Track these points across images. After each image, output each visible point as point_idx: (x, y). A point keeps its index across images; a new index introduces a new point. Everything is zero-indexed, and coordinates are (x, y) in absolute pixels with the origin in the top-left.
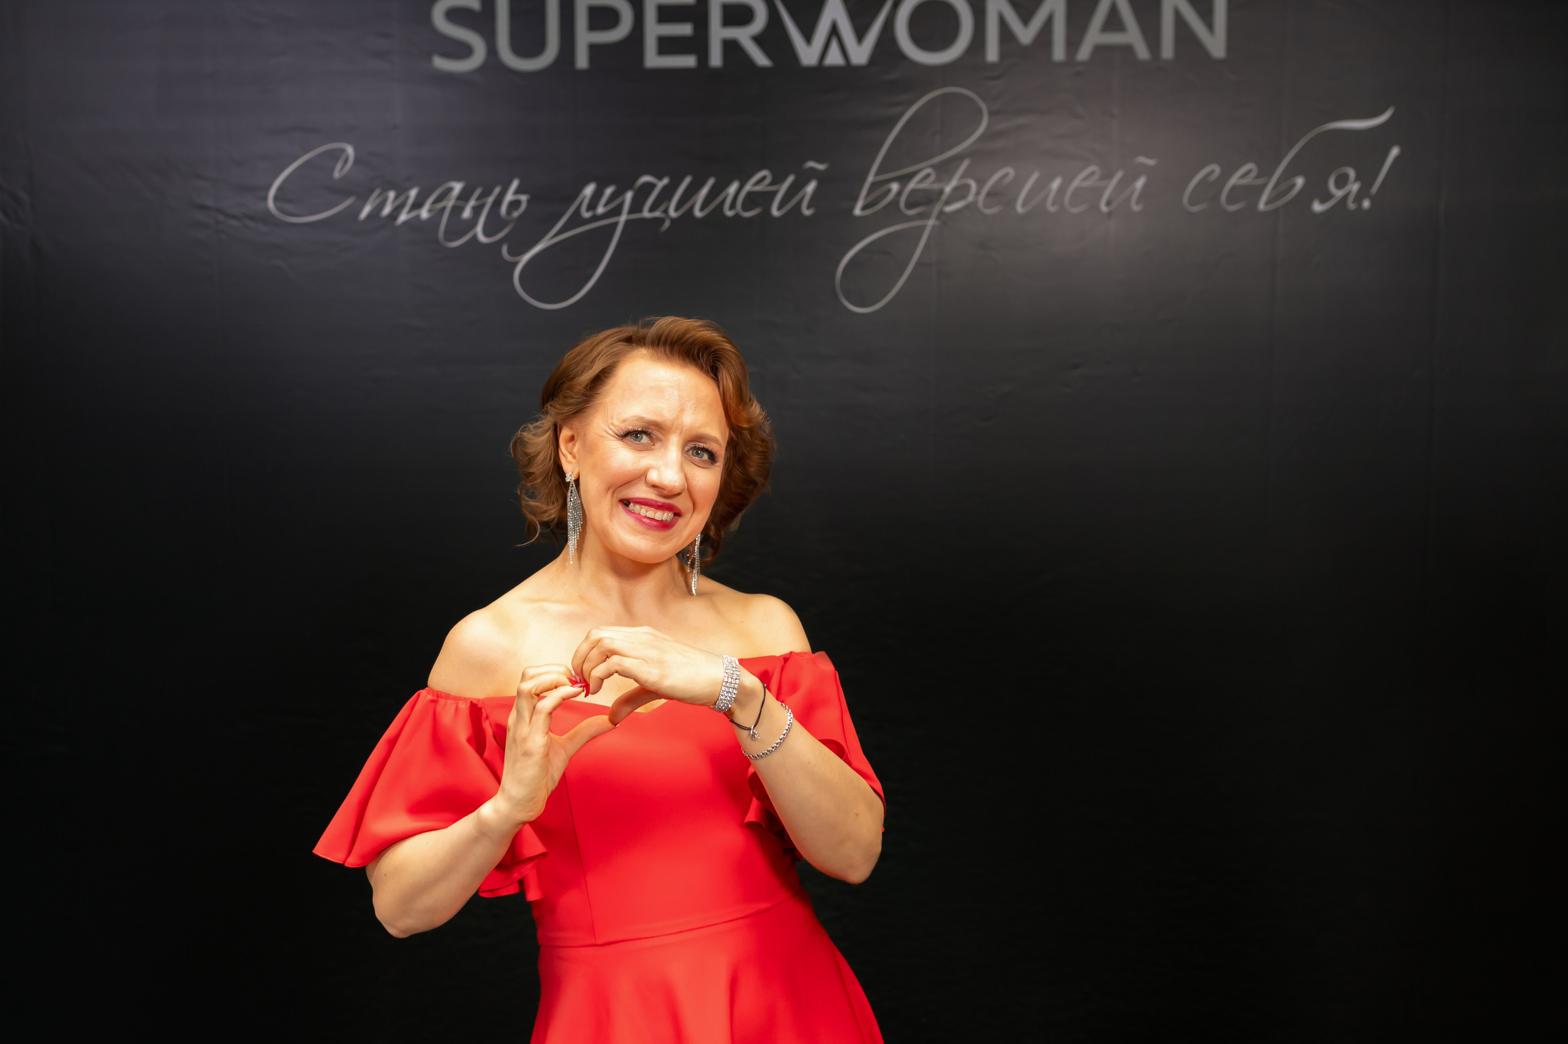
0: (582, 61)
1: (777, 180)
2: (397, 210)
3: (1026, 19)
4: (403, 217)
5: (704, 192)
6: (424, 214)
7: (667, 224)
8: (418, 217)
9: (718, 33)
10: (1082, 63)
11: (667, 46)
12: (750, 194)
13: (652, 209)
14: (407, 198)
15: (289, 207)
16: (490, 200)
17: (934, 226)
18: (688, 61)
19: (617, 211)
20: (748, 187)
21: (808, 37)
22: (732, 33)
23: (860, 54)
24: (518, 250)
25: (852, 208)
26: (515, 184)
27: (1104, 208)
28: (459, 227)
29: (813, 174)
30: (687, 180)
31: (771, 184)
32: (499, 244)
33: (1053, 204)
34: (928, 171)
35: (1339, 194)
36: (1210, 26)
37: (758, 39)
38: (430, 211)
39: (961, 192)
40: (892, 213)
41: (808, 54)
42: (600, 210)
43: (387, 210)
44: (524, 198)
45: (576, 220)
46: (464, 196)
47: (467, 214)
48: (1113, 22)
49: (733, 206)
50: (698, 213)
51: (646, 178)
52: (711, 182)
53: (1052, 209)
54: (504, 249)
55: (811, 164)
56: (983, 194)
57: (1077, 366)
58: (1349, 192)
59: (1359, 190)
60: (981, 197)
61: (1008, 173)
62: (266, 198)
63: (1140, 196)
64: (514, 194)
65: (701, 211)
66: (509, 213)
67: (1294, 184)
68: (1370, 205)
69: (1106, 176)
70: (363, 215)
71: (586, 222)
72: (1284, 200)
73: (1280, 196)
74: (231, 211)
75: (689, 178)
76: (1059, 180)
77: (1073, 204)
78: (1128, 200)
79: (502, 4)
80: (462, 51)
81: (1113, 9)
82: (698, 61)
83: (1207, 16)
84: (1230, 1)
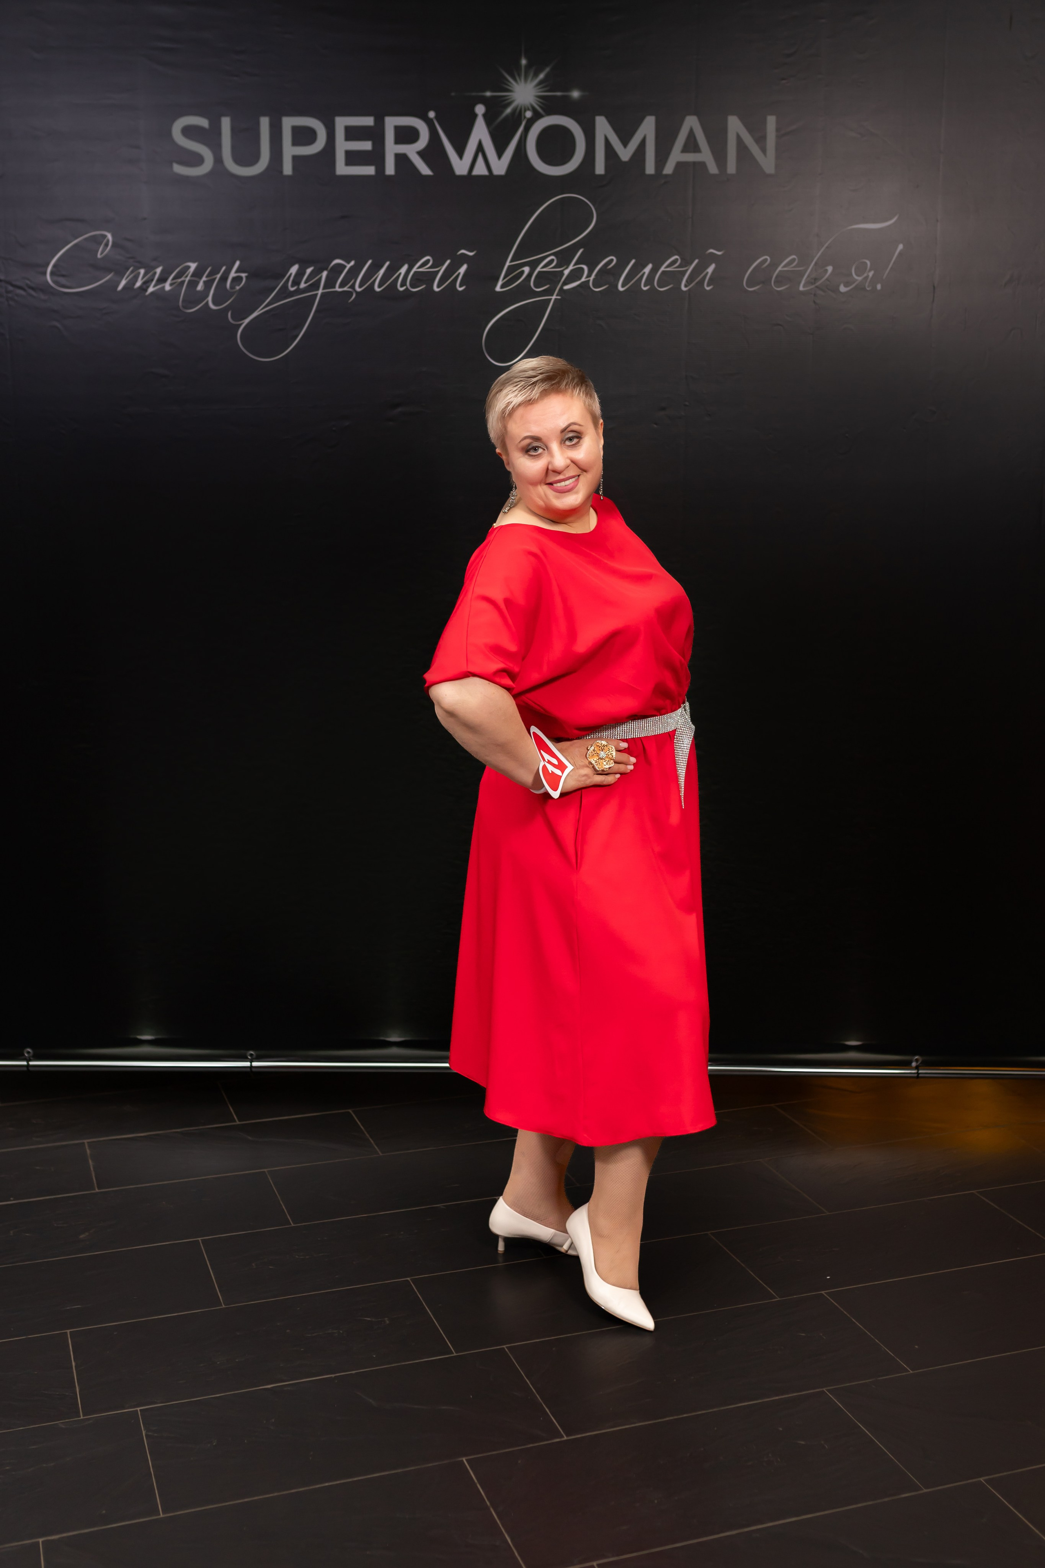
0: (288, 169)
1: (437, 264)
2: (146, 284)
3: (625, 144)
4: (151, 289)
5: (382, 271)
6: (168, 287)
7: (354, 296)
8: (163, 289)
9: (392, 149)
10: (667, 176)
11: (352, 158)
12: (416, 273)
13: (341, 286)
14: (155, 273)
15: (62, 280)
16: (219, 276)
17: (556, 299)
18: (370, 170)
19: (315, 286)
20: (415, 269)
21: (460, 153)
22: (403, 149)
23: (500, 167)
24: (240, 315)
25: (495, 285)
26: (237, 263)
27: (684, 288)
28: (194, 298)
29: (464, 259)
31: (432, 267)
32: (225, 310)
33: (645, 284)
34: (551, 257)
35: (858, 279)
36: (764, 150)
37: (421, 154)
38: (171, 285)
39: (576, 275)
40: (524, 291)
42: (303, 285)
43: (138, 284)
45: (284, 293)
46: (198, 274)
47: (200, 287)
48: (691, 145)
49: (403, 284)
50: (377, 289)
51: (337, 261)
52: (388, 263)
53: (644, 288)
54: (229, 315)
55: (463, 251)
56: (593, 276)
57: (664, 409)
58: (868, 276)
59: (873, 275)
60: (592, 278)
61: (612, 260)
62: (45, 273)
63: (710, 279)
64: (236, 272)
65: (379, 286)
66: (232, 287)
67: (826, 271)
68: (882, 287)
69: (686, 263)
70: (120, 287)
71: (292, 294)
72: (818, 284)
73: (816, 280)
74: (18, 283)
75: (370, 262)
76: (650, 266)
77: (661, 284)
78: (702, 281)
79: (226, 123)
80: (197, 160)
81: (691, 134)
82: (377, 170)
83: (761, 140)
84: (777, 130)
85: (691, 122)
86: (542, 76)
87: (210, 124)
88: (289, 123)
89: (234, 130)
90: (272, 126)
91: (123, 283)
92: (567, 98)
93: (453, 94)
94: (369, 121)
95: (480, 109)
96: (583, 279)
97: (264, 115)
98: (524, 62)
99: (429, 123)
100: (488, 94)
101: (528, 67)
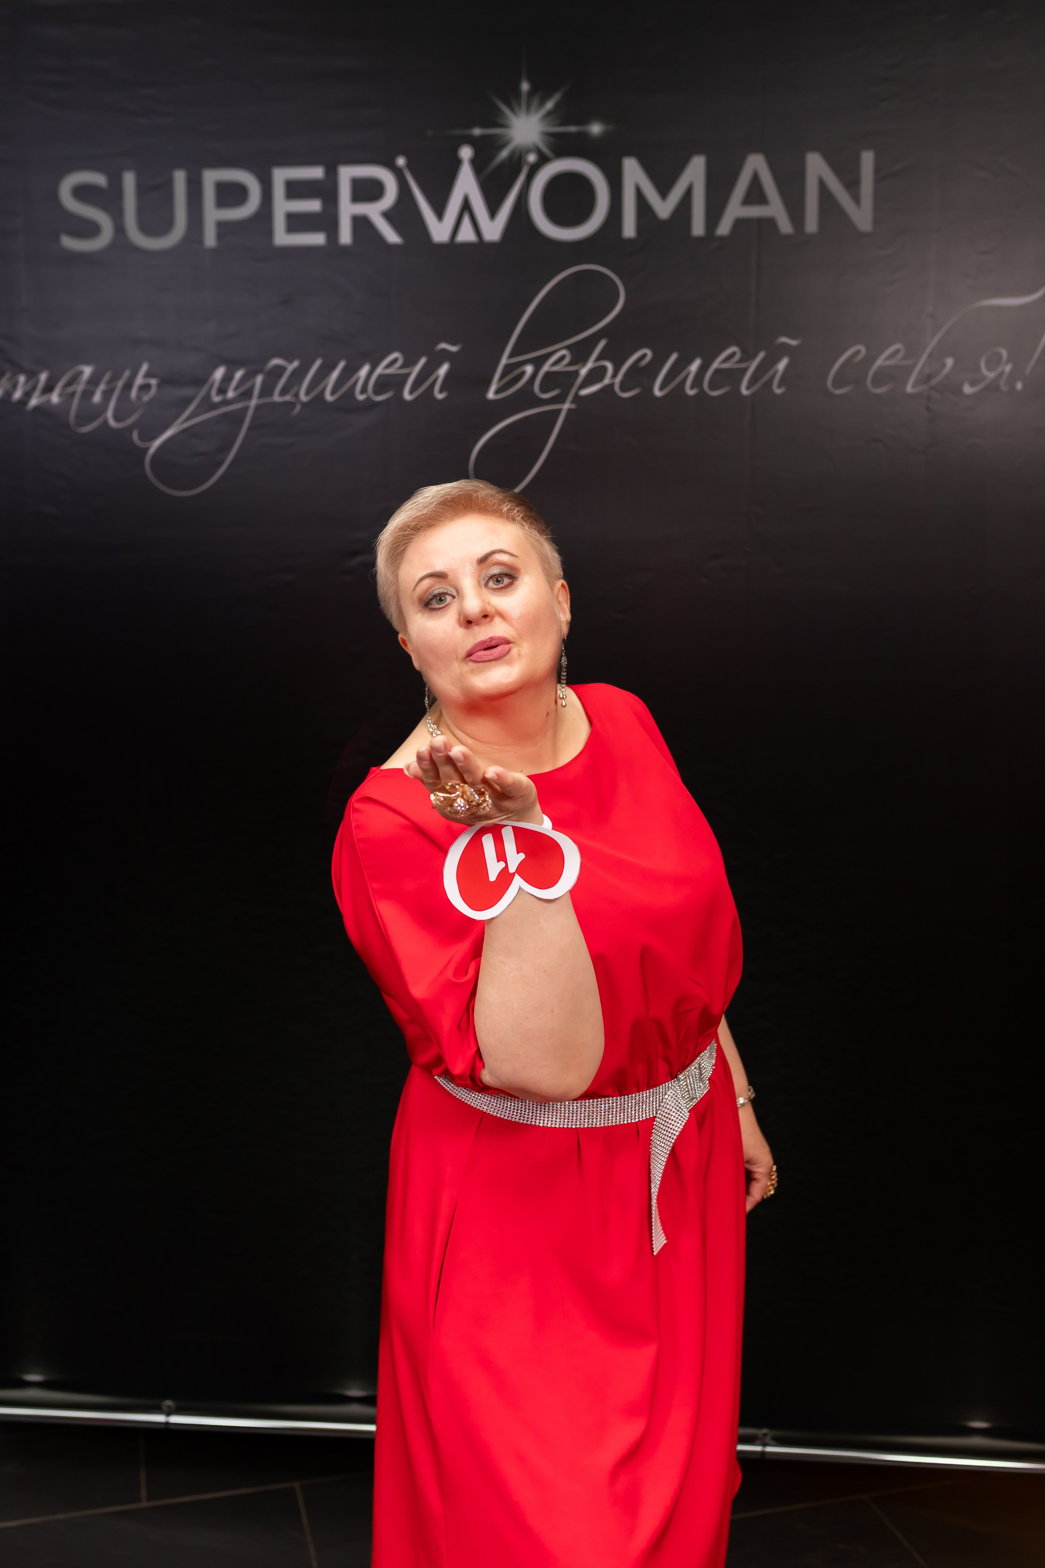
0: (210, 239)
1: (409, 363)
2: (28, 395)
3: (664, 192)
4: (34, 402)
5: (335, 374)
6: (55, 398)
7: (298, 408)
8: (49, 401)
9: (348, 209)
10: (722, 238)
11: (296, 223)
12: (381, 376)
13: (283, 392)
14: (38, 381)
16: (120, 384)
17: (570, 411)
18: (318, 239)
19: (247, 395)
20: (379, 370)
21: (440, 212)
22: (362, 209)
23: (493, 230)
24: (149, 435)
25: (487, 391)
26: (145, 367)
27: (744, 391)
28: (90, 413)
29: (445, 356)
30: (318, 363)
31: (402, 367)
32: (129, 429)
33: (692, 387)
34: (564, 352)
35: (991, 375)
36: (857, 199)
37: (387, 215)
38: (60, 395)
39: (596, 375)
40: (526, 398)
41: (439, 231)
42: (231, 394)
43: (17, 395)
44: (153, 382)
45: (207, 405)
46: (94, 381)
47: (97, 398)
48: (756, 195)
49: (364, 390)
50: (329, 397)
51: (276, 361)
52: (342, 364)
53: (691, 392)
54: (135, 435)
55: (443, 345)
56: (621, 377)
57: (718, 557)
58: (1002, 373)
59: (1012, 371)
60: (617, 380)
61: (646, 355)
63: (781, 379)
64: (144, 377)
65: (332, 394)
66: (139, 398)
67: (944, 365)
68: (1024, 386)
69: (747, 356)
72: (934, 382)
73: (929, 377)
75: (320, 361)
76: (698, 362)
77: (713, 387)
78: (770, 382)
79: (129, 180)
80: (90, 230)
81: (756, 180)
82: (328, 239)
83: (852, 185)
84: (877, 170)
85: (756, 163)
86: (549, 105)
87: (110, 182)
88: (211, 177)
89: (140, 189)
90: (188, 181)
92: (583, 137)
93: (429, 133)
94: (316, 173)
95: (466, 153)
96: (607, 381)
97: (179, 166)
98: (525, 86)
99: (398, 173)
100: (477, 132)
101: (532, 93)
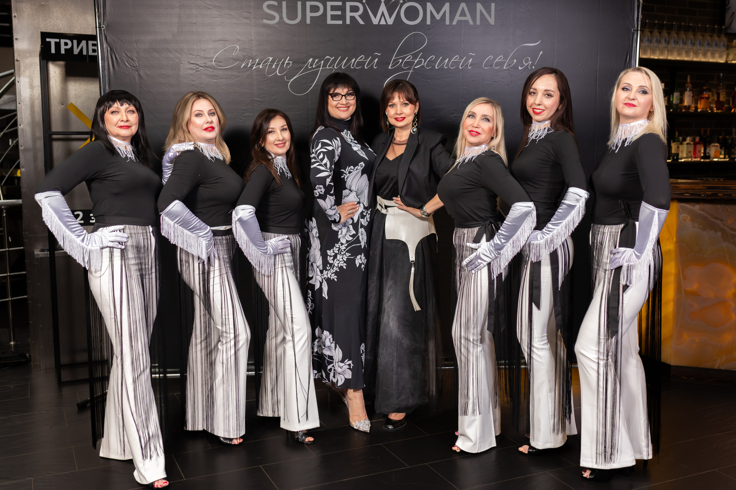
0: (308, 22)
1: (366, 58)
2: (252, 66)
3: (438, 13)
4: (254, 68)
5: (345, 61)
6: (261, 67)
8: (259, 68)
9: (349, 14)
10: (454, 25)
11: (333, 17)
12: (358, 62)
13: (329, 66)
14: (256, 61)
15: (219, 64)
16: (281, 62)
17: (412, 72)
18: (340, 22)
19: (319, 67)
20: (357, 60)
21: (375, 16)
22: (353, 14)
23: (390, 21)
24: (289, 78)
25: (389, 67)
26: (289, 57)
27: (460, 68)
28: (271, 71)
29: (377, 56)
31: (364, 59)
32: (284, 75)
33: (446, 66)
34: (410, 56)
35: (526, 64)
36: (490, 16)
37: (360, 16)
38: (262, 66)
39: (419, 63)
40: (400, 69)
41: (375, 21)
42: (314, 66)
43: (249, 66)
45: (307, 69)
46: (273, 62)
47: (274, 67)
48: (463, 14)
49: (353, 65)
51: (328, 57)
52: (347, 58)
53: (445, 68)
54: (285, 77)
55: (376, 53)
56: (426, 63)
57: (453, 114)
58: (529, 64)
59: (531, 63)
60: (425, 64)
61: (433, 57)
62: (212, 61)
63: (470, 64)
64: (288, 61)
65: (344, 67)
66: (286, 66)
67: (514, 61)
69: (461, 58)
70: (242, 67)
71: (310, 69)
73: (510, 65)
74: (201, 65)
75: (340, 57)
76: (448, 59)
77: (452, 66)
78: (467, 65)
79: (284, 4)
80: (273, 18)
81: (463, 10)
82: (343, 22)
83: (489, 12)
84: (495, 9)
85: (463, 5)
87: (278, 4)
88: (308, 4)
89: (287, 6)
90: (302, 5)
91: (243, 65)
94: (340, 3)
96: (422, 64)
99: (363, 4)
